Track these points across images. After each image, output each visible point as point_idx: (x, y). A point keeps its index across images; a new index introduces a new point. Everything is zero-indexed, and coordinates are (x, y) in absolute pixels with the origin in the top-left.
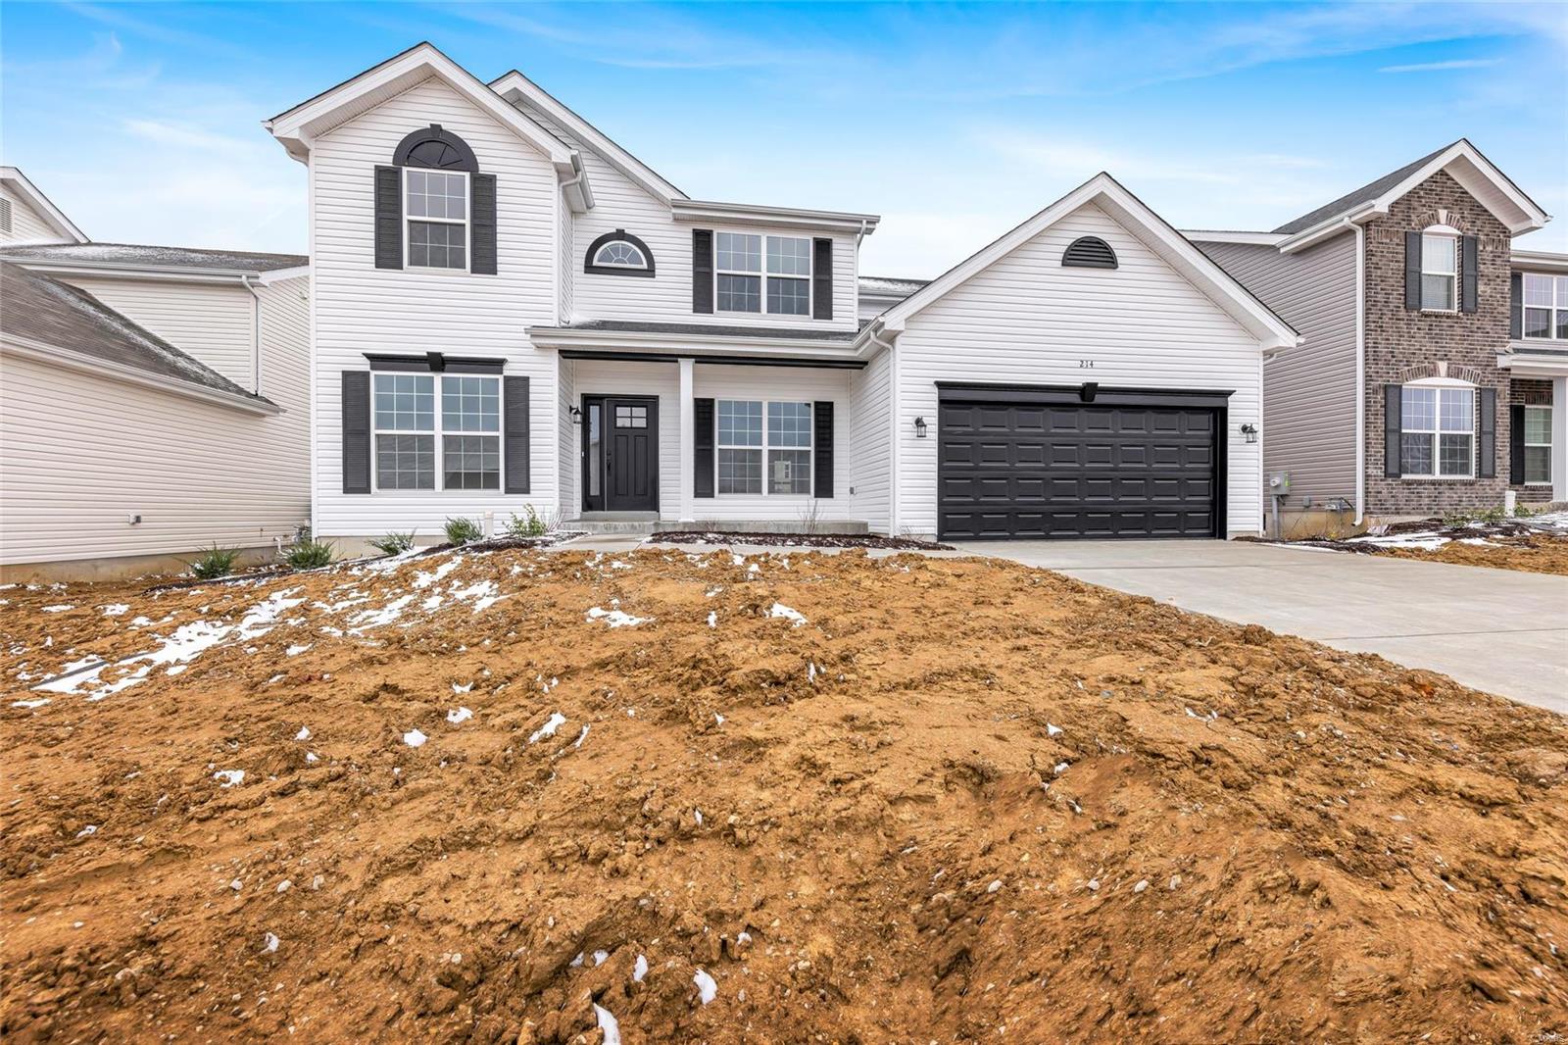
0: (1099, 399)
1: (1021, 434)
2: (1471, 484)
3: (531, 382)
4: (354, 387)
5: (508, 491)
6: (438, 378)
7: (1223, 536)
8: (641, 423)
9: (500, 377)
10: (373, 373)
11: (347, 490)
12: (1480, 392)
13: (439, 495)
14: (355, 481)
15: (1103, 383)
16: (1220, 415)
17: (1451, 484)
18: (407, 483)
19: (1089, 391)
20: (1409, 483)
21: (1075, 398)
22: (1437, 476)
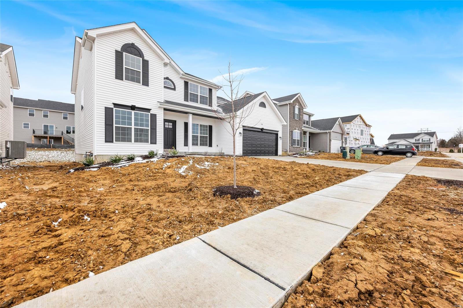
0: (264, 131)
1: (253, 136)
2: (299, 147)
3: (157, 116)
4: (108, 112)
5: (151, 143)
6: (133, 112)
7: (277, 155)
8: (171, 127)
9: (149, 114)
10: (114, 109)
11: (106, 141)
12: (300, 133)
13: (133, 144)
14: (109, 139)
15: (265, 128)
16: (277, 134)
17: (298, 147)
18: (124, 140)
19: (262, 129)
20: (294, 147)
21: (260, 130)
22: (296, 146)
